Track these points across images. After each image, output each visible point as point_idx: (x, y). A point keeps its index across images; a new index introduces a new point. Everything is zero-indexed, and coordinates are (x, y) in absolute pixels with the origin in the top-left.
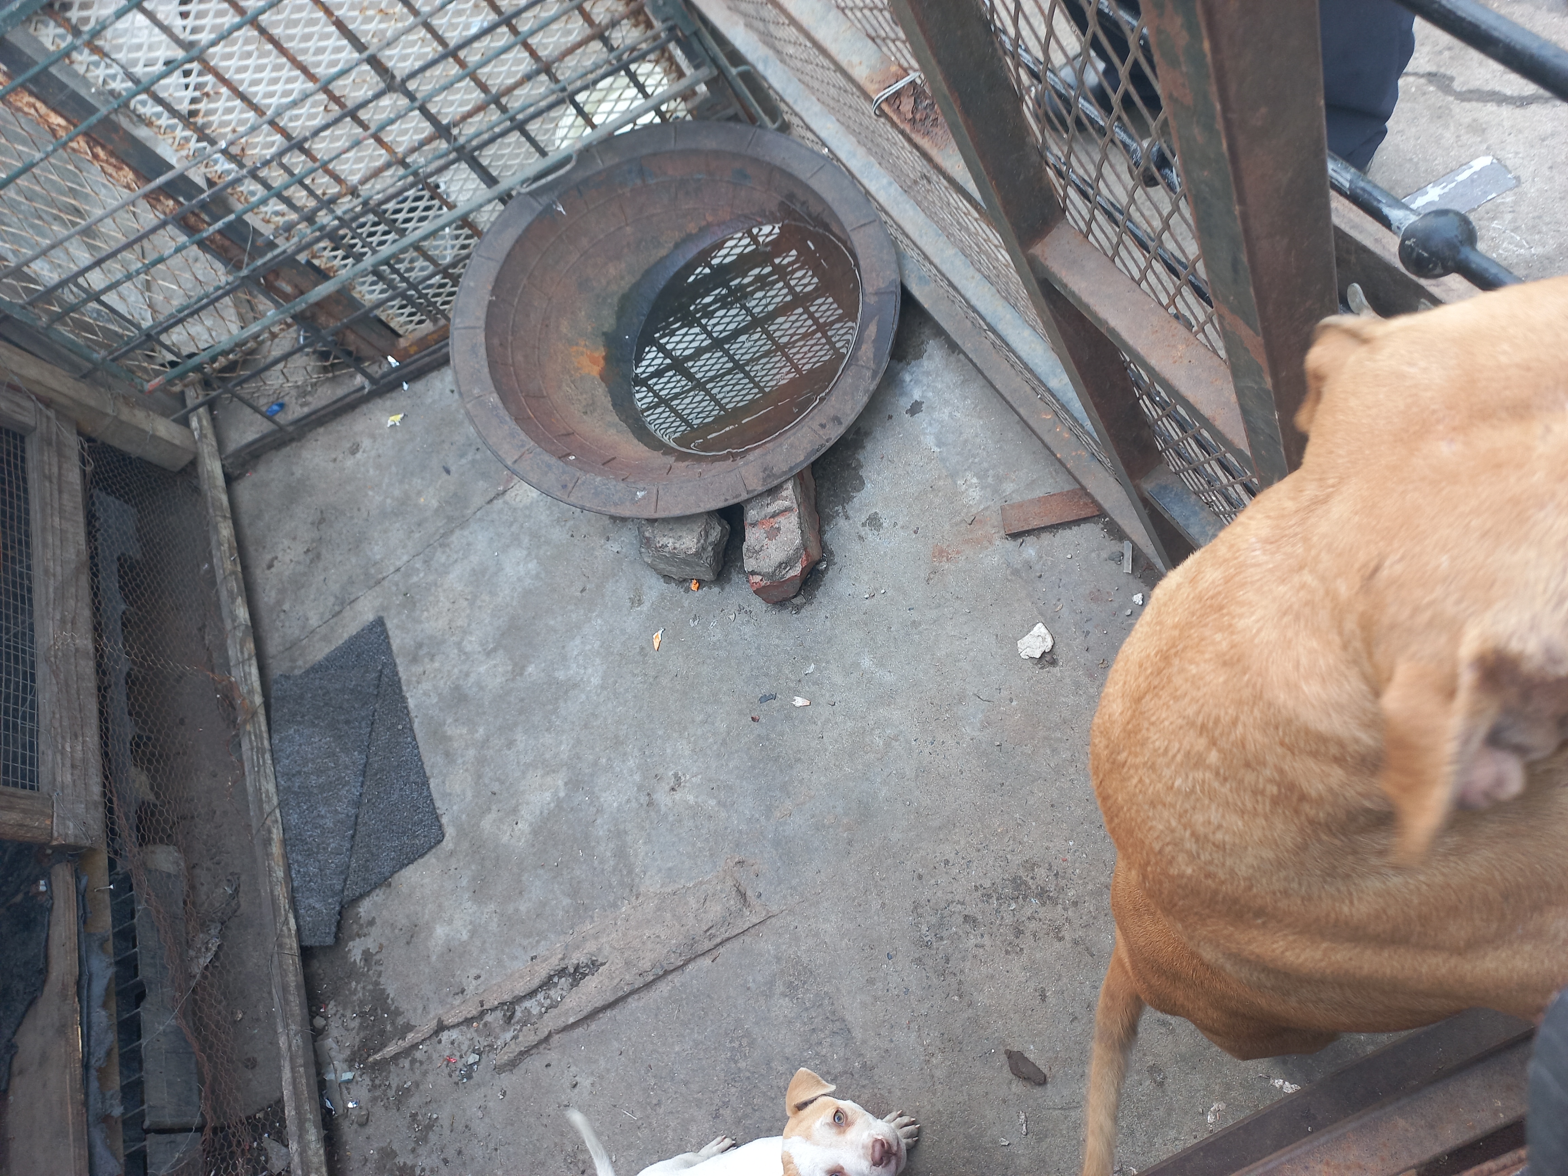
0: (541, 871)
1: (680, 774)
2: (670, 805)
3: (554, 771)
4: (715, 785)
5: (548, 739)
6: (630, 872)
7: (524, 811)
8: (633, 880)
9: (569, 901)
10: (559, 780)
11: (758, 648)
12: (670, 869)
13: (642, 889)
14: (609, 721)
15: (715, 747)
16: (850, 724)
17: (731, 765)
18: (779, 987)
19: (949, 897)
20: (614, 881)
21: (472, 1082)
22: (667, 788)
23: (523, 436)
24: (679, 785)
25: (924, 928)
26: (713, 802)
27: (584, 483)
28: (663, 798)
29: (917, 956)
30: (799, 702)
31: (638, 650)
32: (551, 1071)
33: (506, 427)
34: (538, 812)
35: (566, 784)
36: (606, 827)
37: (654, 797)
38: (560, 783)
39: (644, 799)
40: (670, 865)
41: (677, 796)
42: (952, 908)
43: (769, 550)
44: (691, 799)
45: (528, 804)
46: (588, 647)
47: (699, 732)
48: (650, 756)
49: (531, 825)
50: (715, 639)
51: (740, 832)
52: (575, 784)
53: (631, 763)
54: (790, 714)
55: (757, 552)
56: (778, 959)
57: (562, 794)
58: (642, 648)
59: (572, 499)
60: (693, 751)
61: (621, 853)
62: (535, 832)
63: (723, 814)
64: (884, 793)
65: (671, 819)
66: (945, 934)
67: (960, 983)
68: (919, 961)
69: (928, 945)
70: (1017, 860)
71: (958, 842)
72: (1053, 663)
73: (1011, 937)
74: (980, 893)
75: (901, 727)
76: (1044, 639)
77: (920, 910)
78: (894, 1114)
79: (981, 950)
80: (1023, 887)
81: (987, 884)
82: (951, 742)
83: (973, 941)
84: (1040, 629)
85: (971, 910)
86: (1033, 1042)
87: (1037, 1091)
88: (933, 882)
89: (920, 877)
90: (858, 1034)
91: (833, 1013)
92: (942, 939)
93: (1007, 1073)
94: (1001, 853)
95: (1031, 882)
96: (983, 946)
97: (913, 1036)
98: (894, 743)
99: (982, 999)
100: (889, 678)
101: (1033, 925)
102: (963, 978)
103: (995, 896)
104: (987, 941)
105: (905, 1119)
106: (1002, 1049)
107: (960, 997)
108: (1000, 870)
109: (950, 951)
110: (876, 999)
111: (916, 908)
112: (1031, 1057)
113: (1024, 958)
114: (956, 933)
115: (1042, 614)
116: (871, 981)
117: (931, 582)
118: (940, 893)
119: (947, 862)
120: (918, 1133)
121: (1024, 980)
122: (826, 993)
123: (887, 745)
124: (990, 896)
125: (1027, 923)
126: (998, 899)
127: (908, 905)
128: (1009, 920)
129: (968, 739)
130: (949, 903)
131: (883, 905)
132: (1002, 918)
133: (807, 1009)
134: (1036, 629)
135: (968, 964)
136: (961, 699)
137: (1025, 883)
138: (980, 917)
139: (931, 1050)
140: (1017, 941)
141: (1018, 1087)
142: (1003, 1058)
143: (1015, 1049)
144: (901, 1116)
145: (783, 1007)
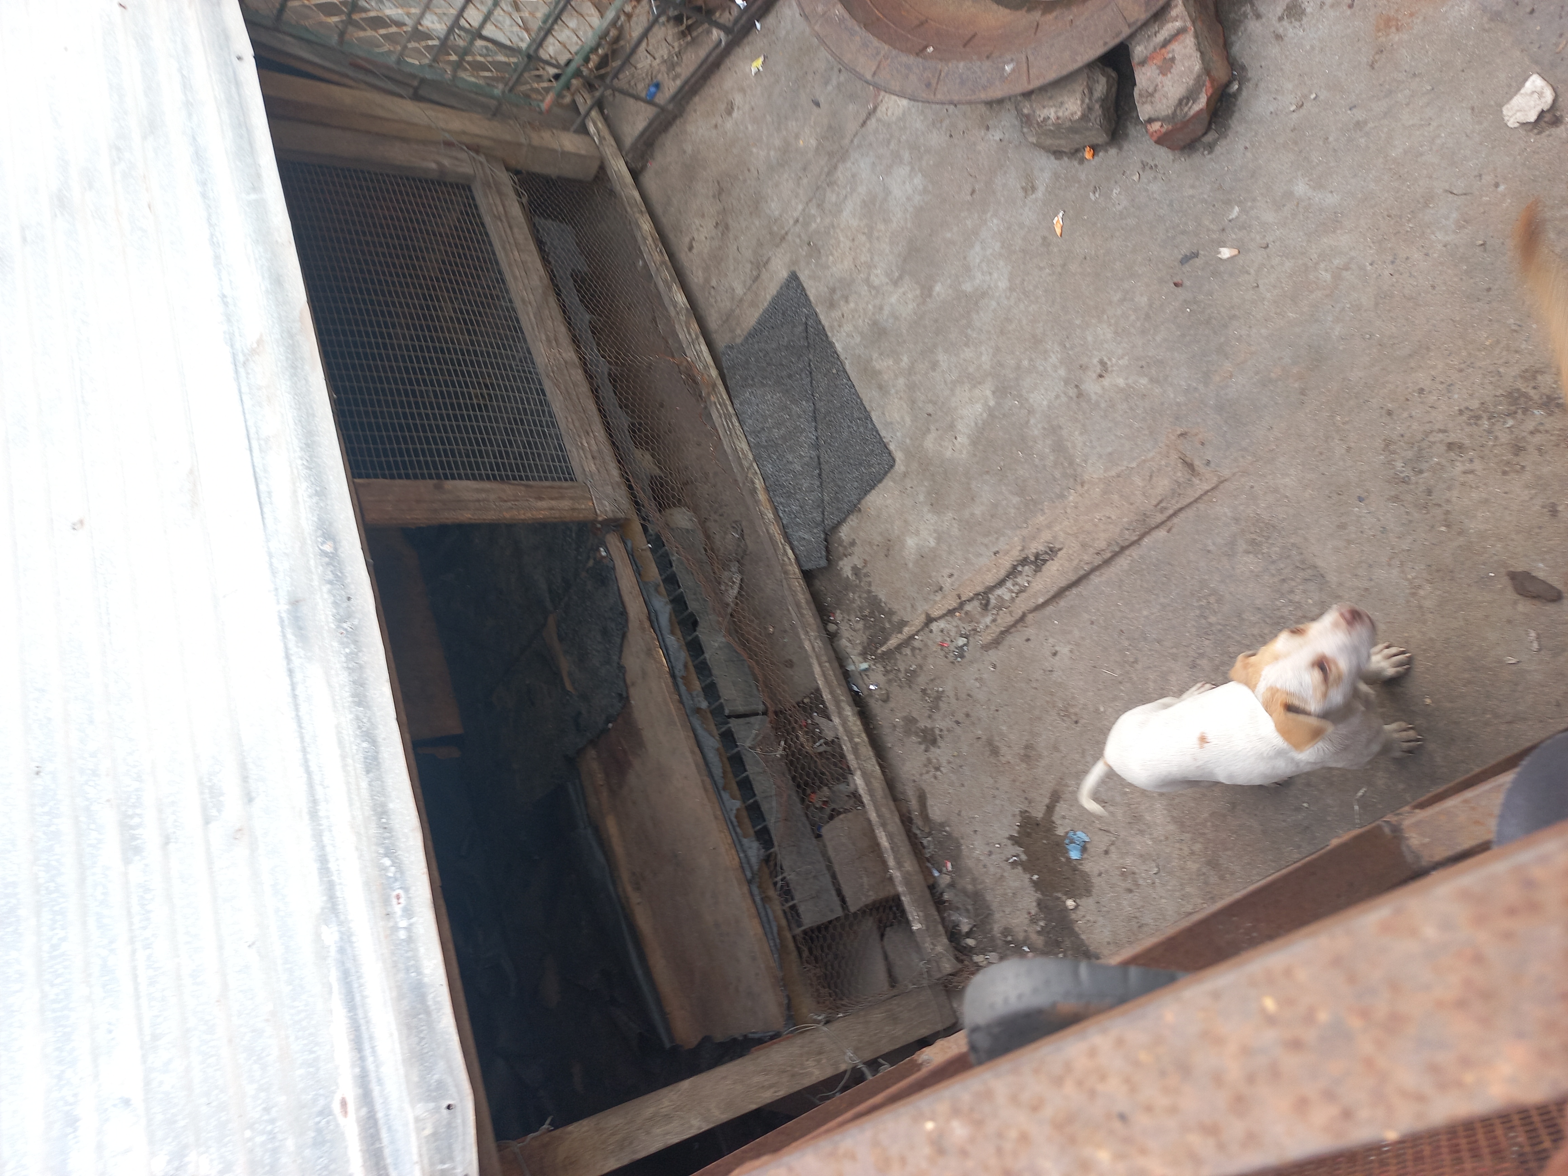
0: (987, 477)
1: (1105, 359)
2: (1100, 391)
3: (980, 383)
4: (1144, 363)
5: (968, 353)
6: (1071, 463)
7: (960, 426)
8: (1075, 470)
9: (1018, 499)
10: (987, 391)
11: (1171, 205)
12: (1110, 454)
13: (1086, 477)
14: (1024, 322)
15: (1138, 324)
16: (1288, 265)
17: (1158, 339)
18: (1242, 545)
19: (1427, 427)
20: (1057, 475)
21: (965, 660)
22: (1094, 376)
23: (876, 42)
24: (1106, 370)
25: (1399, 465)
26: (1144, 381)
27: (947, 75)
28: (1092, 387)
29: (1393, 493)
30: (1226, 253)
31: (1040, 241)
32: (1031, 644)
33: (858, 38)
34: (973, 424)
35: (994, 393)
36: (1039, 426)
37: (1083, 387)
38: (988, 393)
39: (1072, 392)
40: (1110, 449)
41: (1106, 382)
42: (1431, 438)
43: (1166, 89)
44: (1121, 382)
45: (962, 418)
46: (989, 252)
47: (1119, 312)
48: (1072, 348)
49: (969, 437)
50: (1119, 208)
51: (1178, 404)
52: (1001, 391)
53: (1054, 359)
54: (1217, 268)
55: (1151, 95)
56: (1237, 520)
57: (992, 403)
58: (1044, 238)
59: (939, 96)
60: (1116, 333)
61: (1059, 448)
62: (975, 443)
63: (1157, 390)
64: (1338, 330)
65: (1103, 405)
66: (1425, 466)
67: (1447, 512)
68: (1396, 498)
69: (1405, 481)
70: (1515, 371)
71: (1434, 367)
72: (1556, 121)
73: (1509, 457)
74: (1464, 418)
75: (1353, 254)
76: (1541, 95)
77: (1392, 447)
78: (1380, 646)
79: (1471, 476)
80: (1522, 400)
81: (1475, 404)
82: (1417, 256)
83: (1459, 467)
84: (1535, 82)
85: (1453, 437)
86: (1543, 560)
87: (1550, 608)
88: (1405, 415)
89: (1390, 413)
90: (1333, 578)
91: (1303, 562)
92: (1421, 472)
93: (1511, 594)
94: (1491, 368)
95: (1532, 393)
96: (1472, 472)
97: (1395, 572)
98: (1345, 274)
99: (1473, 526)
100: (1331, 200)
101: (1537, 439)
102: (1449, 507)
103: (1485, 416)
104: (1478, 465)
105: (1394, 650)
106: (1503, 570)
107: (1447, 526)
108: (1490, 387)
109: (1432, 482)
110: (1349, 542)
111: (1387, 445)
112: (1541, 575)
113: (1527, 476)
114: (1438, 464)
115: (1536, 62)
116: (1342, 526)
117: (1376, 66)
118: (1415, 426)
119: (1421, 391)
120: (1410, 661)
121: (1527, 498)
122: (1293, 545)
123: (1337, 277)
124: (1479, 418)
125: (1530, 438)
126: (1489, 419)
127: (1379, 443)
128: (1504, 438)
129: (1440, 246)
130: (1427, 434)
131: (1349, 449)
132: (1496, 438)
133: (1273, 562)
134: (1528, 84)
135: (1455, 493)
136: (1428, 200)
137: (1525, 395)
138: (1467, 442)
139: (1417, 582)
140: (1516, 460)
141: (1524, 607)
142: (1506, 580)
143: (1520, 569)
144: (1387, 647)
145: (1248, 563)
